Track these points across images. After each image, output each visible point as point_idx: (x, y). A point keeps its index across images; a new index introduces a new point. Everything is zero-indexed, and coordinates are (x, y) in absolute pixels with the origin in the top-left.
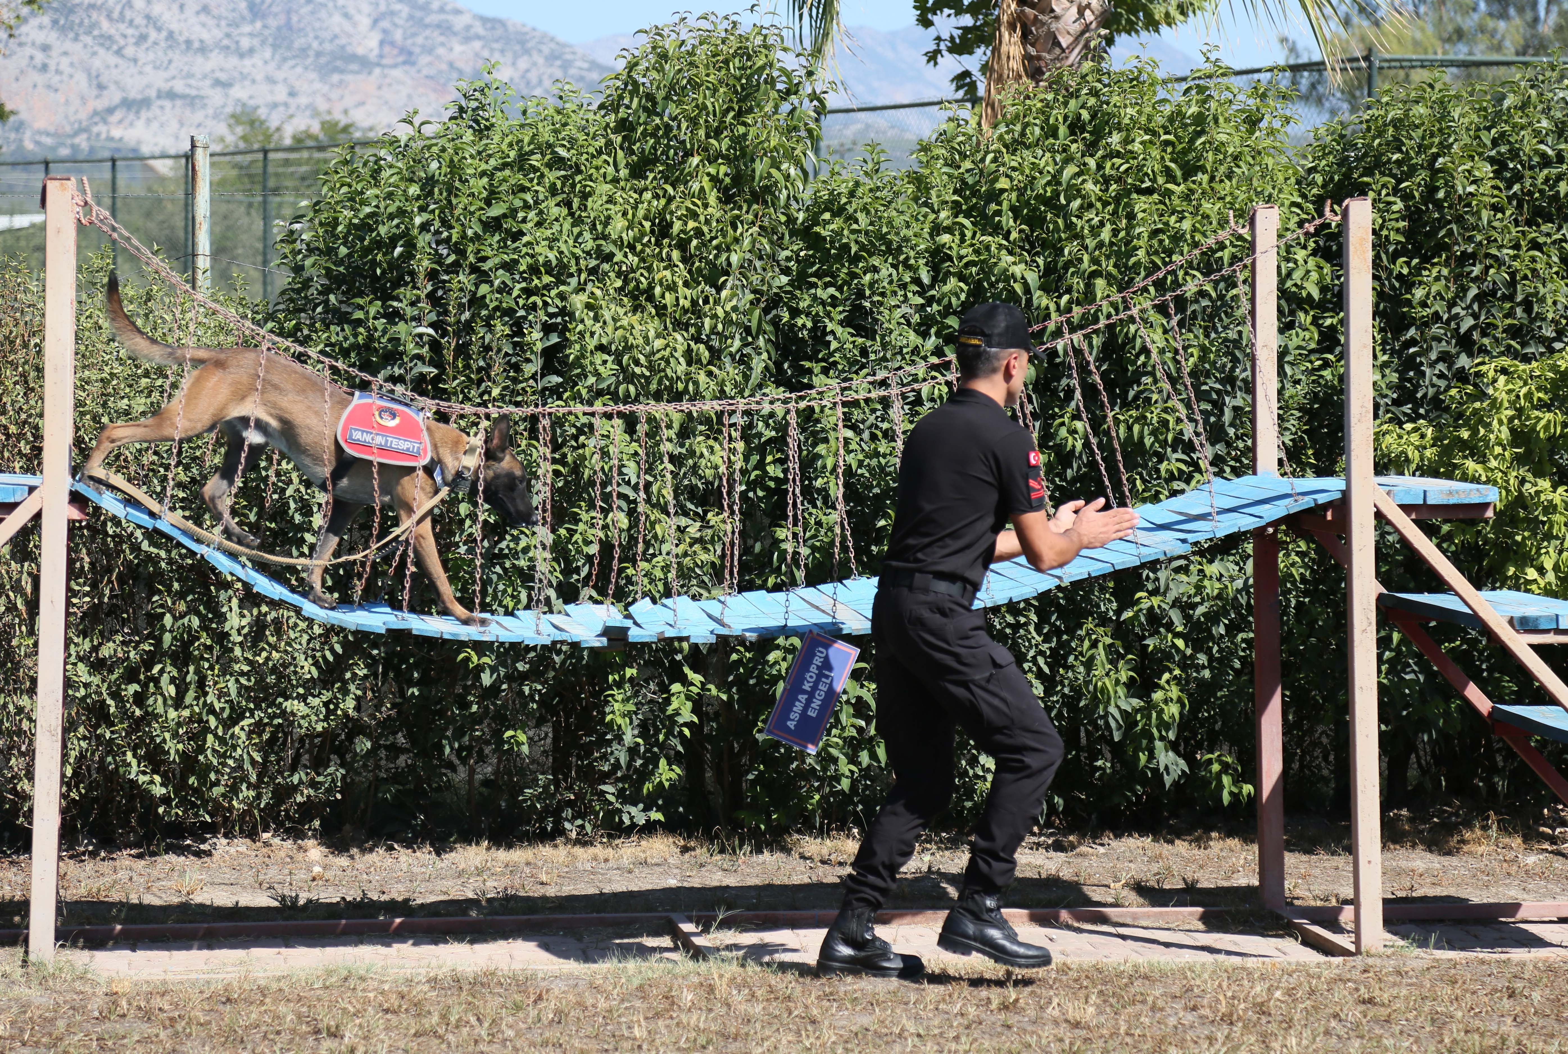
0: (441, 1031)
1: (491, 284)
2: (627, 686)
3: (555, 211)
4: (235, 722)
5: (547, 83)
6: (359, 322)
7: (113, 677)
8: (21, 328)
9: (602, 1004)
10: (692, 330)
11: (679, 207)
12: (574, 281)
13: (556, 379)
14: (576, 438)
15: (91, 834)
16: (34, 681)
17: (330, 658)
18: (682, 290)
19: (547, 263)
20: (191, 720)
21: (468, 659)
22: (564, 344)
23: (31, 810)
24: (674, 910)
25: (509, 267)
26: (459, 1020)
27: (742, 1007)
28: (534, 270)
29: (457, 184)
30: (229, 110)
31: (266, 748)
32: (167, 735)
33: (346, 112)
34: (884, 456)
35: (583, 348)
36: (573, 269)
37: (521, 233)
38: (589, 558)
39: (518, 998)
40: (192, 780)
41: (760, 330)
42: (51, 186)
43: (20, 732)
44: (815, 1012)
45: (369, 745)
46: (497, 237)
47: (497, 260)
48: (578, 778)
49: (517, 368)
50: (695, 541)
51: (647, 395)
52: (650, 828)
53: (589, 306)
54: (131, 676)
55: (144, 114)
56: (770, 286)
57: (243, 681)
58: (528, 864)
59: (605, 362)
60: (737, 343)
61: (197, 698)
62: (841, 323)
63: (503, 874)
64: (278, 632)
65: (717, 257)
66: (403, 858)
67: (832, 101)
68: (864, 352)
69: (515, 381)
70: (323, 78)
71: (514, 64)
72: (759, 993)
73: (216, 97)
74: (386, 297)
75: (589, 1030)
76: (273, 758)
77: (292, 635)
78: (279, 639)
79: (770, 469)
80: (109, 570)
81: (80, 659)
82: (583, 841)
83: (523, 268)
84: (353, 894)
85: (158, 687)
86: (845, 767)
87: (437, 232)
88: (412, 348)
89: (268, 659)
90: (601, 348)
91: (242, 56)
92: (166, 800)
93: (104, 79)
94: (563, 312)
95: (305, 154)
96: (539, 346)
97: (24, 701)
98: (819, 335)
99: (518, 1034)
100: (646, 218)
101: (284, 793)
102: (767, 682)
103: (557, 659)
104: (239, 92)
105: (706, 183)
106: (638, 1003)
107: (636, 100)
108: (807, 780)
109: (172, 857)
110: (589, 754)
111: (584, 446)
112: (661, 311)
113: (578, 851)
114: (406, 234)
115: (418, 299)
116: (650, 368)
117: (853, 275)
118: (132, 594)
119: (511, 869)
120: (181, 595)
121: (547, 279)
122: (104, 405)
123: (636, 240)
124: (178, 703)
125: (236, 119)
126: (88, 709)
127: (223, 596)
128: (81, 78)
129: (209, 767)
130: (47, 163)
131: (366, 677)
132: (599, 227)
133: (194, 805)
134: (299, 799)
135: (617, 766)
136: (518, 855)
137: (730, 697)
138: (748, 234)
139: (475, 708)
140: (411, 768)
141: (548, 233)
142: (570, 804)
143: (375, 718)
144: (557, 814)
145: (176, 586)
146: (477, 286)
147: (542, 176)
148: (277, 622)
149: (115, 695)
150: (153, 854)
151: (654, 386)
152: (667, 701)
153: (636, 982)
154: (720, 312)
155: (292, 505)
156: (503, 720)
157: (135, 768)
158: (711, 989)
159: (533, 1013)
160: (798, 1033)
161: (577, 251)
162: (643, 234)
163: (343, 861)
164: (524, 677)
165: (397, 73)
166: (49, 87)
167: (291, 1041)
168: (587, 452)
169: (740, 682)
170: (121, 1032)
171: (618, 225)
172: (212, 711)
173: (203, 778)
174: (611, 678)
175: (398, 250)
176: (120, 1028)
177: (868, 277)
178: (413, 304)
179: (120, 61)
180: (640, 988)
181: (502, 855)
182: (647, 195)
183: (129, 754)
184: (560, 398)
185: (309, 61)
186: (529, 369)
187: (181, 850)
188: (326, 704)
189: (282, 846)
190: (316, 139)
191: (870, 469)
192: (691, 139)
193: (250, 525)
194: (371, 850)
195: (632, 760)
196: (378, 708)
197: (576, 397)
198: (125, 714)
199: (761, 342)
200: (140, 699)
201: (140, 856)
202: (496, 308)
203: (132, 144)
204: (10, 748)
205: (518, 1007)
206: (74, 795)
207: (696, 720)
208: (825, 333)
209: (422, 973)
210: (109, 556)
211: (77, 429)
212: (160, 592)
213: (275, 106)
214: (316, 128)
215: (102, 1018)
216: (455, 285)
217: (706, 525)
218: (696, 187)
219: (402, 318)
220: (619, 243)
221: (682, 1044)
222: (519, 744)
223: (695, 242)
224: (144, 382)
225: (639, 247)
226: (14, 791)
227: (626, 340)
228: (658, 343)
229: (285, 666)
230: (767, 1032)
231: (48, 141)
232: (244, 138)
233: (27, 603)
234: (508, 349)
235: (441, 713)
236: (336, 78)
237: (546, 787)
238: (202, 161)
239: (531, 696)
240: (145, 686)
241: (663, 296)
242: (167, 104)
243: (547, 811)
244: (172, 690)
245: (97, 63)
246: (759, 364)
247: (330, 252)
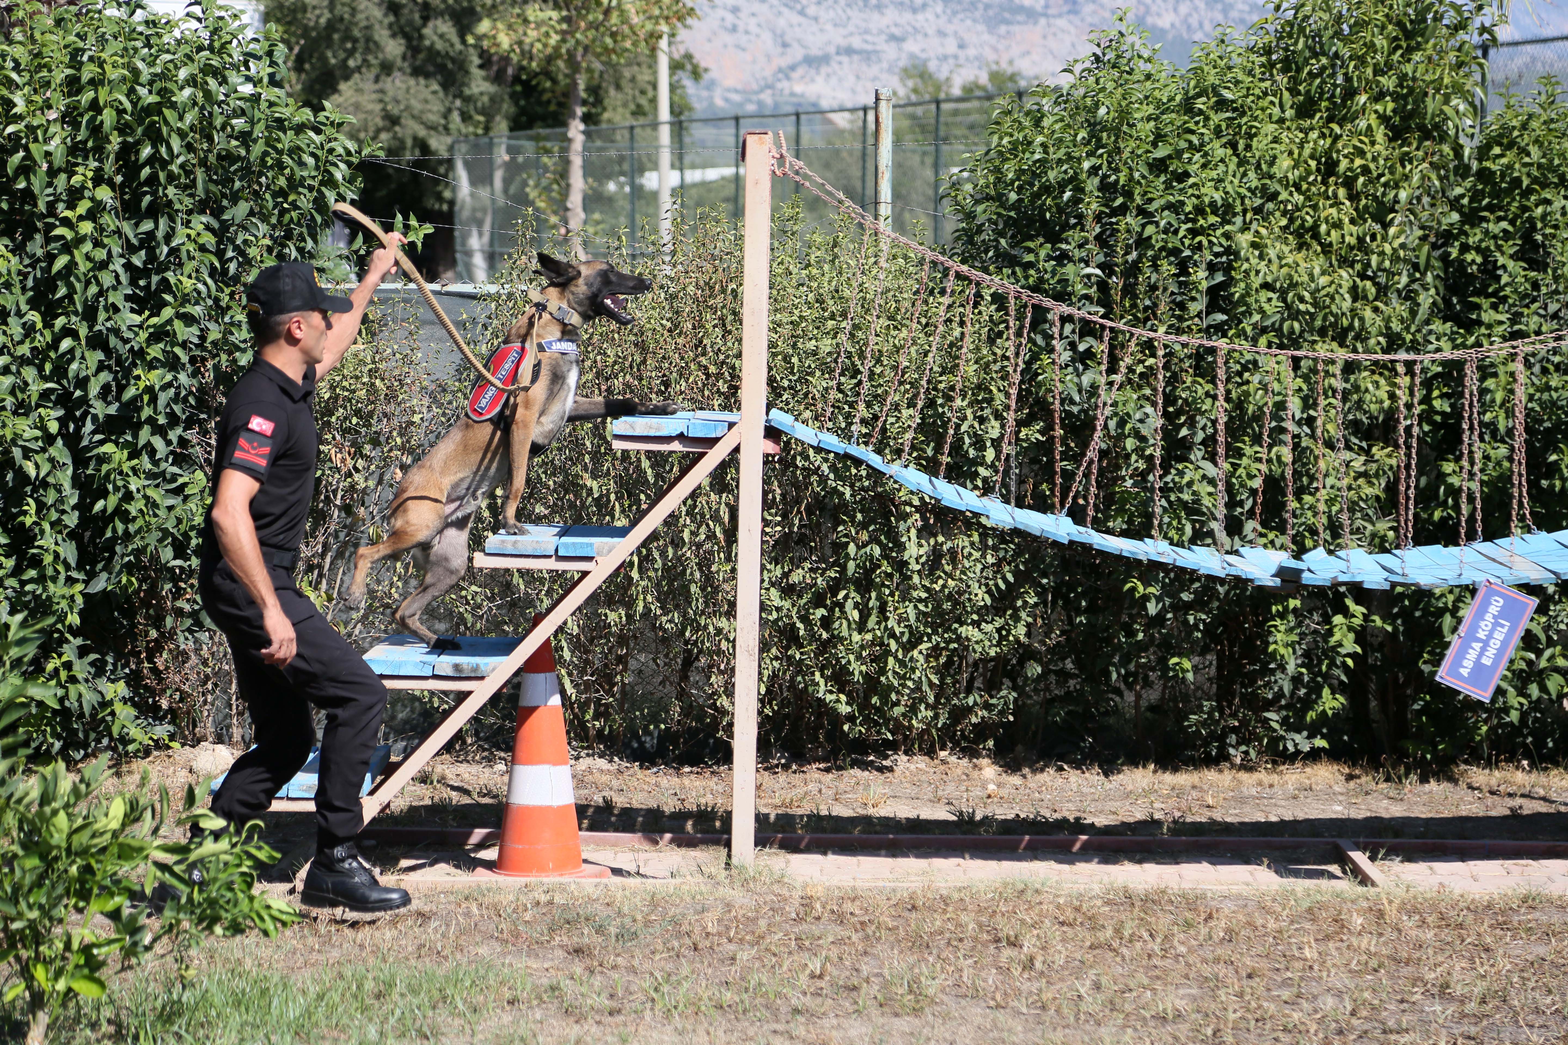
0: (1115, 945)
1: (1157, 224)
2: (1291, 617)
3: (1220, 152)
4: (914, 647)
5: (1208, 27)
6: (1030, 265)
7: (802, 602)
8: (720, 274)
9: (1272, 925)
10: (1358, 267)
11: (1345, 146)
12: (1239, 220)
13: (1221, 317)
14: (1240, 374)
15: (783, 748)
16: (733, 605)
17: (1003, 586)
18: (1348, 227)
19: (1213, 204)
20: (873, 643)
21: (1134, 589)
22: (1230, 281)
23: (731, 725)
24: (1340, 836)
25: (1175, 208)
26: (1132, 935)
27: (1413, 933)
28: (1200, 210)
29: (1125, 128)
30: (902, 63)
31: (943, 671)
32: (852, 657)
33: (1011, 62)
34: (1556, 390)
35: (1248, 286)
36: (1239, 209)
37: (1187, 175)
38: (1253, 492)
39: (1189, 915)
40: (875, 700)
41: (1428, 266)
42: (750, 140)
43: (719, 652)
44: (1489, 940)
45: (1039, 670)
46: (1163, 178)
47: (1162, 202)
48: (1242, 705)
49: (1182, 306)
50: (1359, 475)
51: (1311, 331)
52: (1314, 756)
53: (1254, 245)
54: (818, 601)
55: (824, 70)
56: (1439, 223)
57: (921, 607)
58: (1194, 787)
59: (1270, 300)
60: (1404, 280)
61: (879, 623)
62: (1513, 257)
63: (1169, 797)
64: (954, 561)
65: (1384, 194)
66: (1073, 779)
67: (1503, 33)
68: (1536, 286)
69: (1181, 319)
70: (991, 30)
71: (1175, 10)
72: (1429, 920)
73: (890, 51)
74: (1054, 238)
75: (1260, 950)
76: (949, 680)
77: (967, 564)
78: (955, 568)
79: (1437, 404)
80: (798, 501)
81: (773, 584)
82: (1247, 767)
83: (1188, 209)
84: (1025, 812)
85: (843, 612)
86: (1514, 699)
87: (1105, 177)
88: (1080, 289)
89: (944, 586)
90: (1266, 286)
91: (915, 11)
92: (851, 718)
93: (788, 38)
94: (1228, 251)
95: (975, 104)
96: (1204, 285)
97: (723, 623)
98: (1490, 270)
99: (1190, 950)
100: (1312, 157)
101: (959, 714)
102: (1432, 614)
103: (1221, 589)
104: (912, 46)
105: (1373, 120)
106: (1307, 925)
107: (1302, 40)
108: (1475, 712)
109: (856, 772)
110: (1253, 682)
111: (1248, 382)
112: (1327, 249)
113: (1243, 776)
114: (1074, 178)
115: (1087, 242)
116: (1315, 304)
117: (1524, 209)
118: (818, 524)
119: (1178, 792)
120: (864, 526)
121: (1213, 219)
122: (794, 346)
123: (1303, 178)
124: (861, 627)
125: (906, 73)
126: (781, 632)
127: (902, 526)
128: (767, 36)
129: (890, 688)
130: (737, 119)
131: (1036, 605)
132: (1264, 167)
133: (876, 723)
134: (974, 720)
135: (1280, 695)
136: (1184, 779)
137: (1395, 629)
138: (1417, 171)
139: (1141, 636)
140: (1081, 692)
141: (1214, 174)
142: (1234, 730)
143: (1043, 643)
144: (1221, 739)
145: (859, 516)
146: (1143, 226)
147: (1207, 119)
148: (953, 552)
149: (804, 619)
150: (840, 768)
151: (1318, 323)
152: (1330, 633)
153: (1306, 904)
154: (1388, 249)
155: (967, 441)
156: (1168, 648)
157: (822, 688)
158: (1381, 914)
159: (1204, 931)
160: (1472, 960)
161: (1243, 191)
162: (1309, 173)
163: (1015, 780)
164: (1188, 606)
165: (1061, 22)
166: (738, 46)
167: (973, 948)
168: (1251, 388)
169: (1406, 614)
170: (817, 933)
171: (1285, 163)
172: (892, 635)
173: (884, 698)
174: (1274, 609)
175: (1067, 195)
176: (816, 930)
177: (1540, 210)
178: (1080, 246)
179: (801, 19)
180: (1310, 910)
181: (1168, 778)
182: (1314, 135)
183: (817, 674)
184: (1225, 335)
185: (978, 14)
186: (1194, 308)
187: (865, 766)
188: (999, 631)
189: (959, 764)
190: (984, 88)
191: (1540, 402)
192: (1359, 78)
193: (927, 459)
194: (1042, 770)
195: (1296, 688)
196: (1047, 635)
197: (1242, 334)
198: (813, 637)
199: (1429, 278)
200: (826, 622)
201: (827, 770)
202: (1162, 249)
203: (813, 99)
204: (710, 667)
205: (1188, 925)
206: (768, 711)
207: (1359, 650)
208: (1496, 268)
209: (1097, 889)
210: (798, 488)
211: (770, 369)
212: (844, 522)
213: (945, 58)
214: (984, 79)
215: (799, 920)
216: (1122, 227)
217: (1370, 459)
218: (1362, 124)
219: (1070, 260)
220: (1284, 182)
221: (1353, 965)
222: (1184, 671)
223: (1361, 180)
224: (830, 324)
225: (1305, 186)
226: (714, 706)
227: (1291, 277)
228: (1323, 280)
229: (960, 593)
230: (1440, 959)
231: (736, 98)
232: (915, 91)
233: (725, 532)
234: (1173, 288)
235: (1108, 641)
236: (1003, 29)
237: (1210, 714)
238: (886, 112)
239: (1196, 626)
240: (831, 611)
241: (1328, 234)
242: (845, 59)
243: (1212, 736)
244: (856, 615)
245: (782, 23)
246: (1426, 300)
247: (1000, 198)
